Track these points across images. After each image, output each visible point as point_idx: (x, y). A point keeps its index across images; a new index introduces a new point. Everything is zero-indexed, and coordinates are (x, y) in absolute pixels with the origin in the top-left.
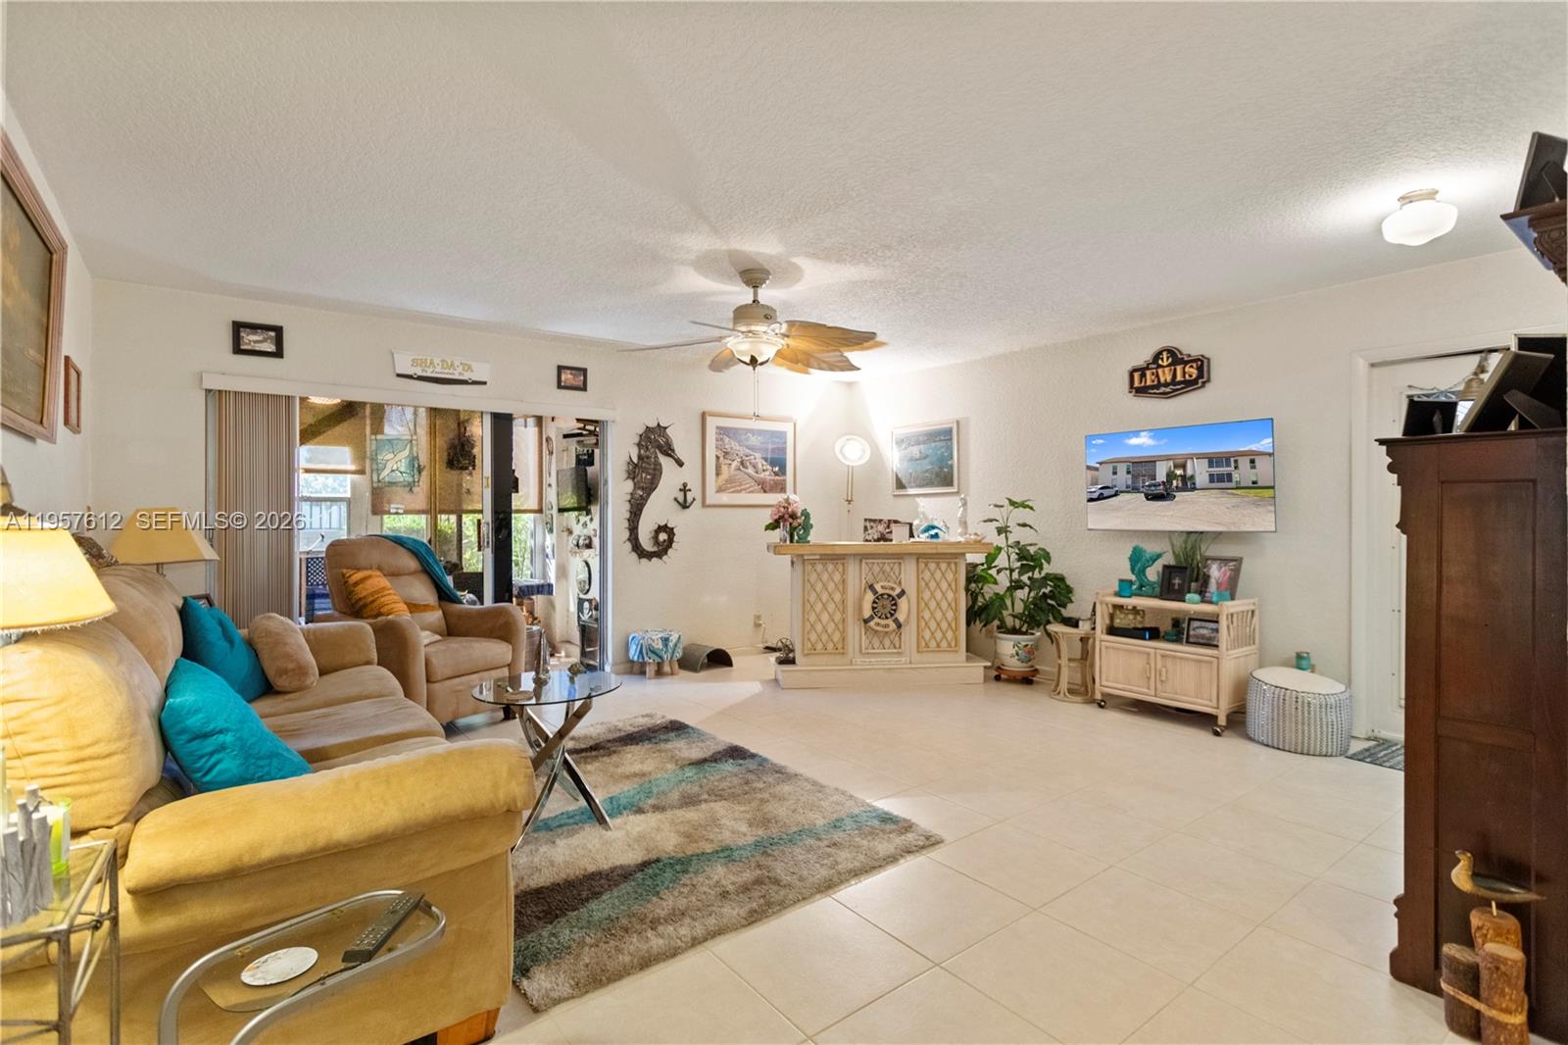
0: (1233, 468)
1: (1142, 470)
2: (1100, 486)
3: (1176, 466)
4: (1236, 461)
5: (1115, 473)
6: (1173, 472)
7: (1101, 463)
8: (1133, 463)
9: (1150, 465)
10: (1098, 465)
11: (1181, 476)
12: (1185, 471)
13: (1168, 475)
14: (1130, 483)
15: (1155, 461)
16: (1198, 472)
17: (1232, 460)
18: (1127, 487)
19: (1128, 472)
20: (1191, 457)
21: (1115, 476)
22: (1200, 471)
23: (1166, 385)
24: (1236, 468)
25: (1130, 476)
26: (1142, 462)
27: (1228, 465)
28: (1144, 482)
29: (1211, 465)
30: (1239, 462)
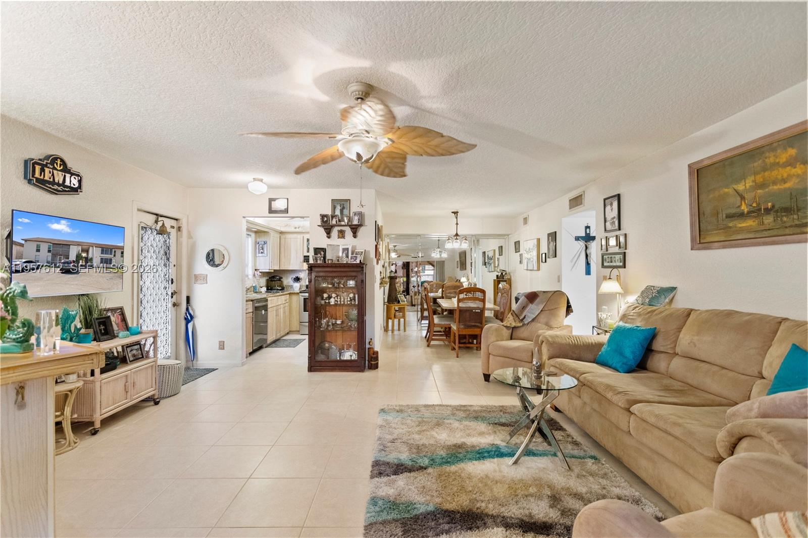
0: (113, 256)
1: (60, 250)
2: (24, 260)
3: (83, 251)
4: (115, 252)
5: (38, 250)
6: (80, 254)
7: (26, 241)
8: (53, 244)
9: (65, 248)
10: (23, 242)
11: (85, 257)
12: (88, 254)
13: (77, 256)
14: (50, 259)
15: (70, 245)
16: (95, 256)
17: (113, 250)
18: (48, 262)
19: (49, 251)
20: (92, 245)
21: (38, 253)
22: (96, 255)
23: (58, 184)
24: (114, 256)
25: (50, 254)
26: (60, 244)
27: (111, 254)
28: (60, 260)
29: (102, 253)
30: (117, 252)
